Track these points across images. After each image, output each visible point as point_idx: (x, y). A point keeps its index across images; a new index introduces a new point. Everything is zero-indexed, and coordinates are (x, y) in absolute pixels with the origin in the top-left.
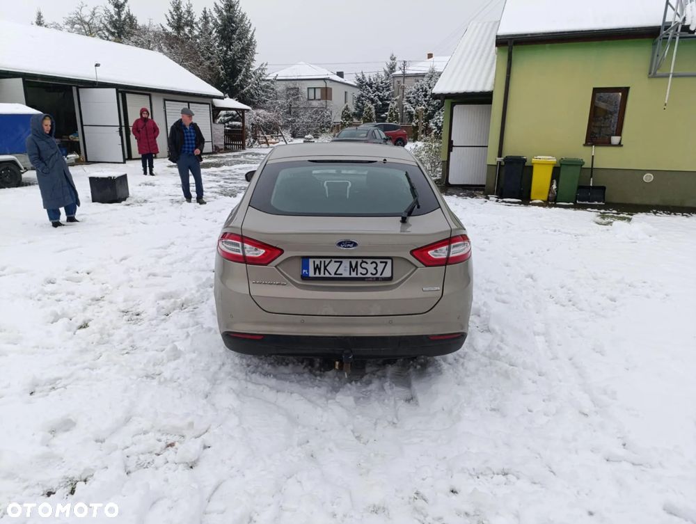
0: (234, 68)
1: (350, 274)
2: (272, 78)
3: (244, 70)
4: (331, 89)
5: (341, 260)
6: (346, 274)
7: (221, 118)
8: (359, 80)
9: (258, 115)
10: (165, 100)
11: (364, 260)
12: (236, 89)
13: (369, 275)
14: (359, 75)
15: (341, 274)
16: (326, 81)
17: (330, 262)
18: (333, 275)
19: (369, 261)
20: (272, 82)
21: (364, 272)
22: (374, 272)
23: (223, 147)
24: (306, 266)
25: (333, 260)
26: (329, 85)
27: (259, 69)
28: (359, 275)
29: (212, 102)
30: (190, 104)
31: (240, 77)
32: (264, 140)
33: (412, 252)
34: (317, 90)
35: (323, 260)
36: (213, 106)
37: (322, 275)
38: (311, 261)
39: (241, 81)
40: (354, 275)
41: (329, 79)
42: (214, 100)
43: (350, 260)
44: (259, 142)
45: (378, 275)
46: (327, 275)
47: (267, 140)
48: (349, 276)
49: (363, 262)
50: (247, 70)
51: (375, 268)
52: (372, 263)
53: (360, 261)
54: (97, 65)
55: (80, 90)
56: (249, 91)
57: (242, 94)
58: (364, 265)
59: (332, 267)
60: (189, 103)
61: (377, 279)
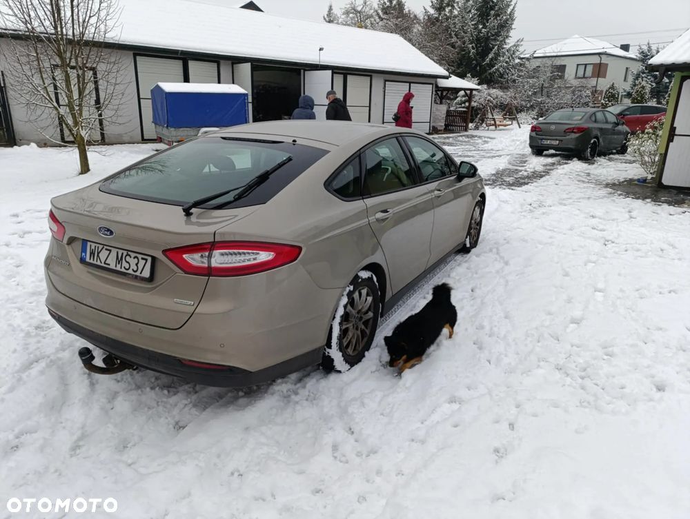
0: (487, 45)
1: (116, 266)
2: (527, 56)
3: (496, 47)
4: (607, 65)
5: (110, 248)
6: (112, 266)
7: (459, 99)
8: (643, 52)
9: (489, 95)
10: (386, 81)
11: (129, 253)
12: (485, 68)
13: (130, 271)
14: (643, 47)
15: (109, 265)
16: (602, 56)
17: (102, 249)
18: (103, 265)
19: (133, 255)
20: (528, 59)
21: (127, 267)
22: (135, 269)
23: (443, 128)
24: (84, 250)
25: (105, 247)
26: (605, 60)
27: (514, 45)
28: (123, 270)
29: (436, 82)
30: (412, 84)
31: (490, 56)
32: (493, 122)
33: (165, 252)
34: (588, 66)
35: (97, 245)
36: (437, 86)
37: (95, 262)
38: (89, 244)
39: (492, 59)
40: (118, 268)
41: (605, 54)
42: (439, 80)
43: (117, 250)
44: (486, 124)
45: (138, 274)
46: (99, 263)
47: (495, 122)
48: (114, 268)
49: (128, 255)
50: (500, 47)
51: (137, 265)
52: (134, 258)
53: (125, 253)
54: (321, 49)
55: (306, 72)
56: (497, 70)
57: (490, 74)
58: (128, 258)
59: (103, 255)
60: (410, 83)
61: (136, 277)
